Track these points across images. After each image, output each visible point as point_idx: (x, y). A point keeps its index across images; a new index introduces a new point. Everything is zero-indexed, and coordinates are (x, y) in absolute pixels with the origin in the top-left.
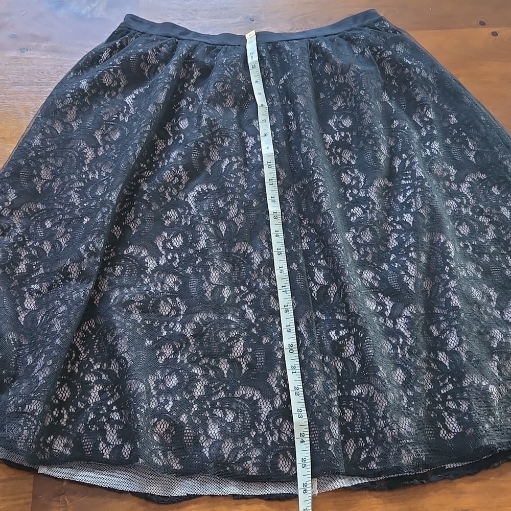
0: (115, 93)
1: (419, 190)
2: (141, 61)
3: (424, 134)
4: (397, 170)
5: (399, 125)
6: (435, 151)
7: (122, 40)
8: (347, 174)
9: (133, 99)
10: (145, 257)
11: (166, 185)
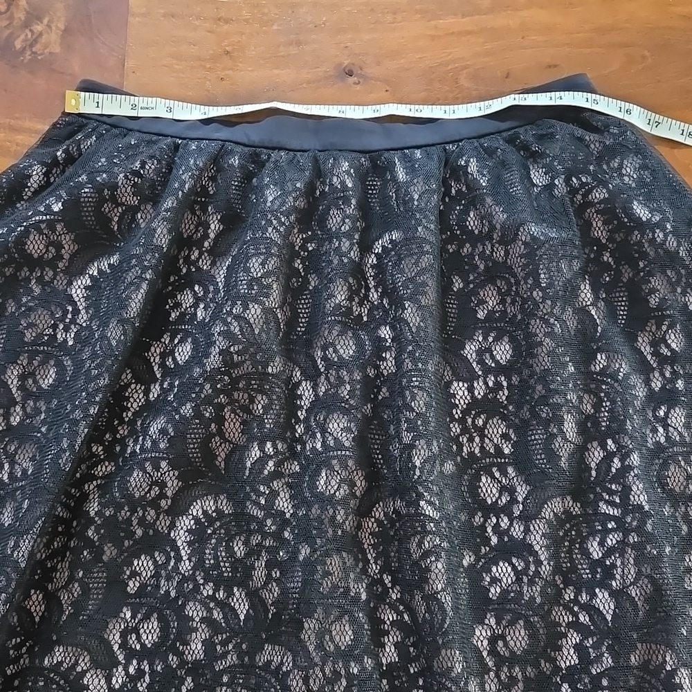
0: (51, 273)
1: (634, 538)
2: (102, 201)
3: (657, 385)
4: (594, 473)
5: (608, 366)
6: (675, 434)
7: (68, 146)
8: (493, 477)
9: (86, 288)
10: (84, 673)
11: (134, 504)
